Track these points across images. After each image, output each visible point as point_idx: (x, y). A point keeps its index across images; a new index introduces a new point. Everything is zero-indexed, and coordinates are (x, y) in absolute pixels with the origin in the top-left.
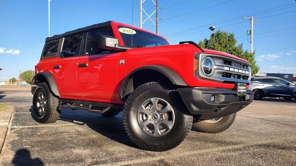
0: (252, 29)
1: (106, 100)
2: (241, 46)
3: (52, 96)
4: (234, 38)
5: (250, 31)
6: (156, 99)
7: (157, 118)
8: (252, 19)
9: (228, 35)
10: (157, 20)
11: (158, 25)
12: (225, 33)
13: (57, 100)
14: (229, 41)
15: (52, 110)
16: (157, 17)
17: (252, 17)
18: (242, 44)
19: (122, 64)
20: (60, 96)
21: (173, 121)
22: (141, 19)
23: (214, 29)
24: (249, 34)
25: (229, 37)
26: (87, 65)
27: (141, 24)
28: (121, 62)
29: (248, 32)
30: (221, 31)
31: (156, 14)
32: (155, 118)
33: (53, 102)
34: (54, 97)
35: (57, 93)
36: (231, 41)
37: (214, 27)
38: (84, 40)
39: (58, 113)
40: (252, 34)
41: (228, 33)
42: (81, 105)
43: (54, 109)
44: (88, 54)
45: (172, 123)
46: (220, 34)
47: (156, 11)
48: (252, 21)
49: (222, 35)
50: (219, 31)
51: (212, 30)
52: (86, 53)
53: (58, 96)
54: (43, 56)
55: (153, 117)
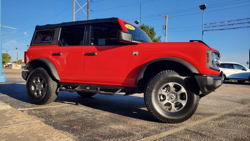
0: (167, 25)
1: (117, 83)
2: (159, 38)
3: (52, 81)
4: (154, 31)
5: (165, 26)
6: (173, 84)
7: (173, 98)
8: (167, 17)
9: (150, 28)
10: (88, 11)
11: (89, 15)
12: (147, 27)
13: (55, 84)
14: (150, 33)
15: (52, 93)
16: (88, 8)
17: (167, 15)
18: (160, 36)
19: (135, 55)
20: (60, 80)
21: (186, 100)
22: (74, 9)
23: (139, 23)
24: (164, 28)
25: (150, 30)
26: (96, 54)
27: (74, 13)
28: (134, 53)
29: (164, 27)
30: (144, 25)
31: (87, 5)
32: (171, 98)
33: (53, 86)
34: (53, 81)
35: (58, 78)
36: (152, 33)
37: (138, 21)
38: (87, 32)
39: (56, 95)
40: (167, 28)
41: (150, 27)
42: (88, 88)
43: (54, 91)
44: (93, 45)
45: (185, 102)
46: (144, 27)
47: (87, 3)
48: (167, 18)
49: (145, 28)
50: (143, 25)
51: (137, 24)
52: (92, 44)
53: (59, 80)
54: (34, 43)
55: (170, 98)
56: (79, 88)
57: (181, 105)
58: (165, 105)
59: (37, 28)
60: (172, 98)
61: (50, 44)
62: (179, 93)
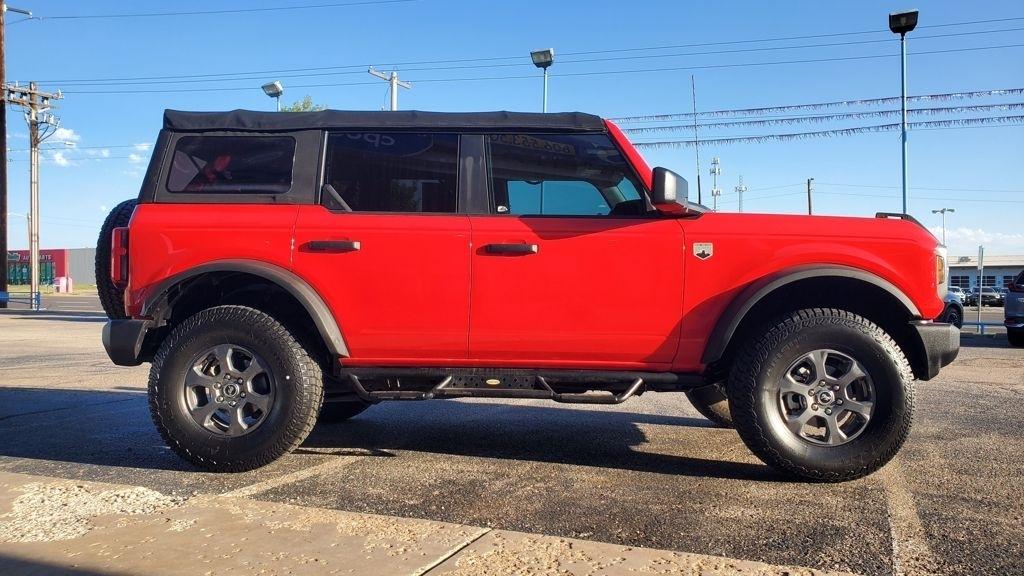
6: (822, 354)
7: (829, 400)
8: (395, 81)
17: (395, 74)
19: (703, 255)
20: (347, 354)
26: (535, 248)
28: (697, 250)
32: (823, 400)
42: (493, 382)
45: (869, 406)
51: (272, 95)
52: (500, 208)
53: (342, 356)
54: (168, 190)
55: (819, 401)
56: (448, 385)
57: (858, 419)
58: (810, 423)
59: (172, 122)
60: (826, 402)
61: (274, 198)
62: (847, 380)
